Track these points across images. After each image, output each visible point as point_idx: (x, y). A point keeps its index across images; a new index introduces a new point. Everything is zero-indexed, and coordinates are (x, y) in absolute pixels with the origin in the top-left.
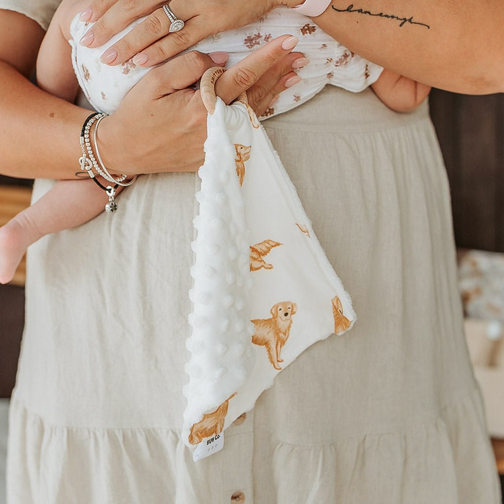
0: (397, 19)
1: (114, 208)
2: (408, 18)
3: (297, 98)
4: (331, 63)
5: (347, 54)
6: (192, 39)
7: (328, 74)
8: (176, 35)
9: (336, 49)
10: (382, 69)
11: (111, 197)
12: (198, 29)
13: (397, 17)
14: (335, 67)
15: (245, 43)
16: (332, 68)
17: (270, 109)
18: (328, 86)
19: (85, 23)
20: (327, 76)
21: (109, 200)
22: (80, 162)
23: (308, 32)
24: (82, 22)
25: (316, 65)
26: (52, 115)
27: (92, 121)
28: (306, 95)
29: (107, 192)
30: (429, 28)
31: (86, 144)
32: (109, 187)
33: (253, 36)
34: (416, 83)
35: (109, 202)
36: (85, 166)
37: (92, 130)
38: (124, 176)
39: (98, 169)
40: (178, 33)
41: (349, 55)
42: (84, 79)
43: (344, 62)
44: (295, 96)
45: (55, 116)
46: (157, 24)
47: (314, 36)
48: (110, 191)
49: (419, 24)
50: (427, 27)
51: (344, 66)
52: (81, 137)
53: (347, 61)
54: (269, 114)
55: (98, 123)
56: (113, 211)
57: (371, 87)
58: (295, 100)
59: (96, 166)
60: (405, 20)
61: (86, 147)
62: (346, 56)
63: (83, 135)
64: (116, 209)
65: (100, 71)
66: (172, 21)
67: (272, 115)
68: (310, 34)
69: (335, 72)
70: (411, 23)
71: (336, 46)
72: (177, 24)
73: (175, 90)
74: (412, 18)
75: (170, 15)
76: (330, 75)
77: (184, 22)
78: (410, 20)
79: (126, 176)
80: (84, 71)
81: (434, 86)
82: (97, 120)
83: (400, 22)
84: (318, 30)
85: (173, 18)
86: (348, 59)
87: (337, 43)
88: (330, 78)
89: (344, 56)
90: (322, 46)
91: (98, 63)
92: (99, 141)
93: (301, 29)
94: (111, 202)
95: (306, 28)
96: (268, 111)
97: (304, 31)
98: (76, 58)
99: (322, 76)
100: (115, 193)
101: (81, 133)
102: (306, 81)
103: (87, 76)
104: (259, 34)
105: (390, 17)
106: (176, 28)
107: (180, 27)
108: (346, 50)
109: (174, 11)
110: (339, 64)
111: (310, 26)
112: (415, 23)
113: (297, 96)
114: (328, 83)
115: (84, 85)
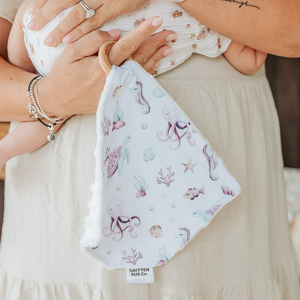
0: (237, 3)
1: (53, 138)
2: (244, 2)
3: (173, 63)
4: (195, 37)
5: (205, 31)
6: (100, 22)
7: (193, 45)
8: (89, 20)
9: (197, 27)
10: (230, 41)
11: (51, 131)
12: (104, 14)
13: (237, 2)
14: (197, 40)
15: (135, 25)
16: (195, 41)
17: (155, 71)
18: (194, 54)
19: (31, 15)
20: (192, 46)
21: (50, 132)
22: (28, 108)
23: (177, 16)
24: (30, 15)
25: (184, 39)
26: (11, 79)
27: (35, 81)
28: (179, 60)
29: (49, 127)
30: (259, 9)
31: (31, 96)
32: (50, 125)
33: (140, 20)
34: (255, 51)
35: (50, 134)
36: (32, 110)
37: (34, 87)
38: (60, 117)
39: (40, 112)
40: (91, 19)
41: (206, 31)
42: (31, 53)
43: (203, 36)
44: (171, 62)
45: (13, 79)
46: (77, 14)
47: (182, 18)
48: (50, 126)
49: (252, 6)
50: (257, 8)
51: (203, 39)
52: (28, 92)
53: (205, 35)
54: (154, 74)
55: (39, 82)
56: (52, 140)
57: (223, 54)
58: (171, 64)
59: (38, 110)
60: (243, 3)
61: (31, 98)
62: (204, 32)
63: (29, 91)
64: (54, 139)
65: (39, 46)
66: (87, 11)
67: (156, 75)
68: (179, 17)
69: (197, 43)
70: (247, 5)
71: (197, 25)
72: (91, 12)
73: (85, 56)
74: (247, 2)
75: (85, 6)
76: (194, 46)
77: (95, 11)
78: (246, 3)
79: (61, 117)
80: (31, 47)
81: (269, 53)
82: (38, 80)
83: (239, 4)
84: (185, 14)
85: (87, 9)
86: (206, 34)
87: (197, 23)
88: (194, 48)
89: (202, 32)
90: (187, 26)
91: (38, 41)
92: (39, 94)
93: (173, 14)
94: (51, 134)
95: (176, 13)
96: (154, 72)
97: (174, 15)
98: (27, 39)
99: (189, 47)
100: (53, 128)
101: (28, 89)
102: (178, 51)
103: (33, 50)
104: (144, 18)
105: (232, 1)
106: (90, 15)
107: (93, 14)
108: (204, 28)
109: (87, 4)
110: (199, 38)
111: (179, 11)
112: (250, 5)
113: (172, 61)
114: (194, 52)
115: (32, 57)
